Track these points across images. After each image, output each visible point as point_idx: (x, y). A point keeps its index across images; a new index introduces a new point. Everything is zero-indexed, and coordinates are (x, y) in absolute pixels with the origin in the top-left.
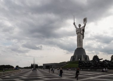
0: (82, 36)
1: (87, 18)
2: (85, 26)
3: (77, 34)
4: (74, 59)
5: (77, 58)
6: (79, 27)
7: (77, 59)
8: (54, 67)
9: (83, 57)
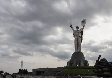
0: (80, 38)
1: (85, 20)
2: (83, 28)
3: (75, 36)
4: (71, 64)
5: (75, 63)
6: (77, 29)
7: (75, 65)
8: (47, 73)
9: (82, 62)
